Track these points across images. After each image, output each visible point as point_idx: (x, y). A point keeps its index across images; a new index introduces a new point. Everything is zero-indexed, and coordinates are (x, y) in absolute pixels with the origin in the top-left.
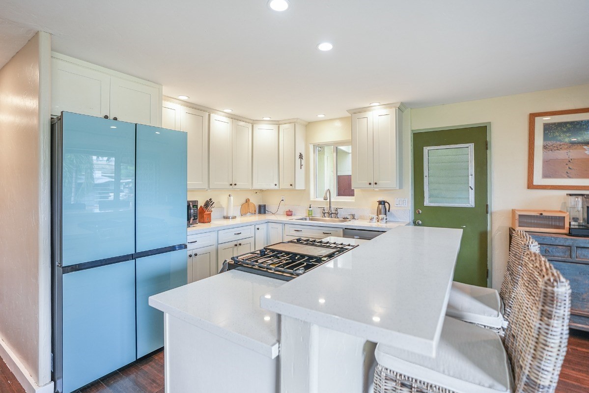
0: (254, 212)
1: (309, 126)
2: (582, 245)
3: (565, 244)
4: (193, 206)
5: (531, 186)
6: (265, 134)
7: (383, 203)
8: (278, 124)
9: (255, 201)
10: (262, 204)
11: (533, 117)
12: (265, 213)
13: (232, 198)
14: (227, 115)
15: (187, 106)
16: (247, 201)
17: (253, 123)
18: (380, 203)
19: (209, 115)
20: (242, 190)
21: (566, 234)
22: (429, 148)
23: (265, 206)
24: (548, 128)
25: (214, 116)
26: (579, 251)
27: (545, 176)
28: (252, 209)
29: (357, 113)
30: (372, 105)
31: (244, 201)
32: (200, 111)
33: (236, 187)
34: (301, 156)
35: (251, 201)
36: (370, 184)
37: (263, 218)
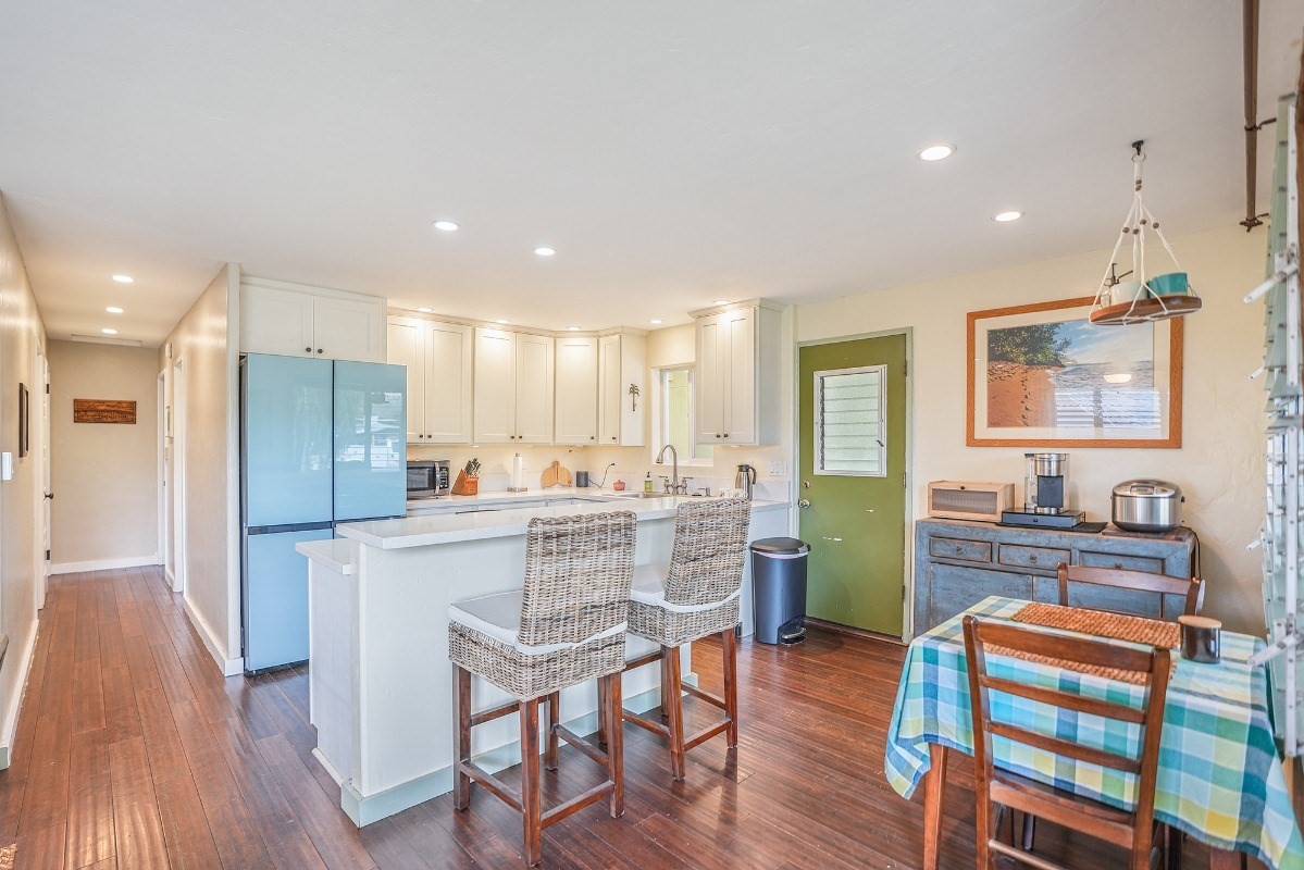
0: (567, 484)
1: (649, 337)
2: (1007, 541)
3: (984, 539)
4: (441, 469)
5: (972, 441)
6: (577, 353)
7: (744, 469)
8: (597, 335)
9: (571, 465)
10: (583, 470)
11: (973, 317)
12: (586, 486)
13: (520, 458)
14: (502, 327)
15: (434, 320)
16: (556, 464)
17: (556, 336)
18: (741, 468)
19: (474, 330)
20: (536, 446)
21: (997, 524)
22: (822, 373)
23: (586, 474)
24: (994, 336)
25: (482, 333)
26: (1003, 550)
27: (993, 423)
28: (563, 479)
29: (702, 317)
30: (718, 303)
31: (548, 464)
32: (458, 326)
33: (520, 441)
34: (634, 390)
35: (561, 465)
36: (718, 436)
37: (581, 492)
